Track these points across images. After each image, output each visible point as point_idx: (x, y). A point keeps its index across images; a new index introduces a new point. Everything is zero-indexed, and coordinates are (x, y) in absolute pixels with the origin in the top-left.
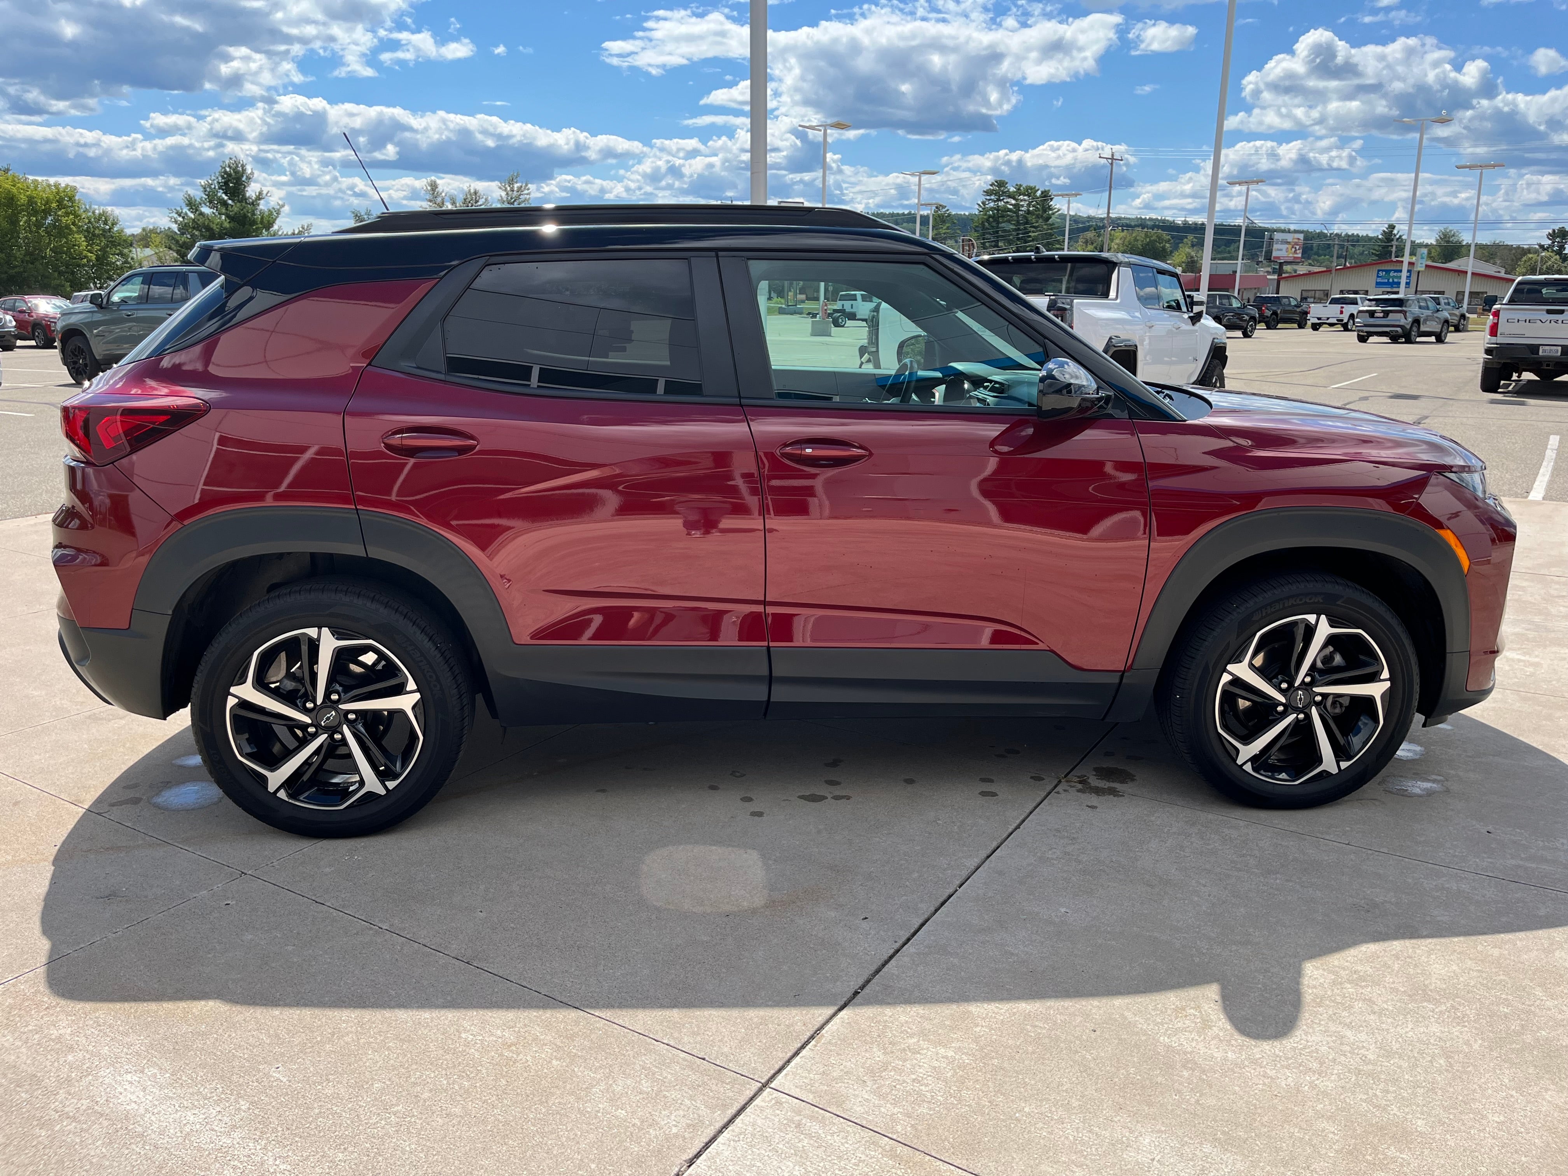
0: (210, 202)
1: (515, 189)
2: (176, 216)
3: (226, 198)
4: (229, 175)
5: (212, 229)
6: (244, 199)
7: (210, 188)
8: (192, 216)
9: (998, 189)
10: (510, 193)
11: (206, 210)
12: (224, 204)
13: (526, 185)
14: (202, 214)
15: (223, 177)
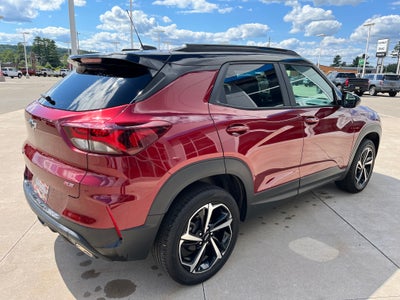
9: (38, 39)
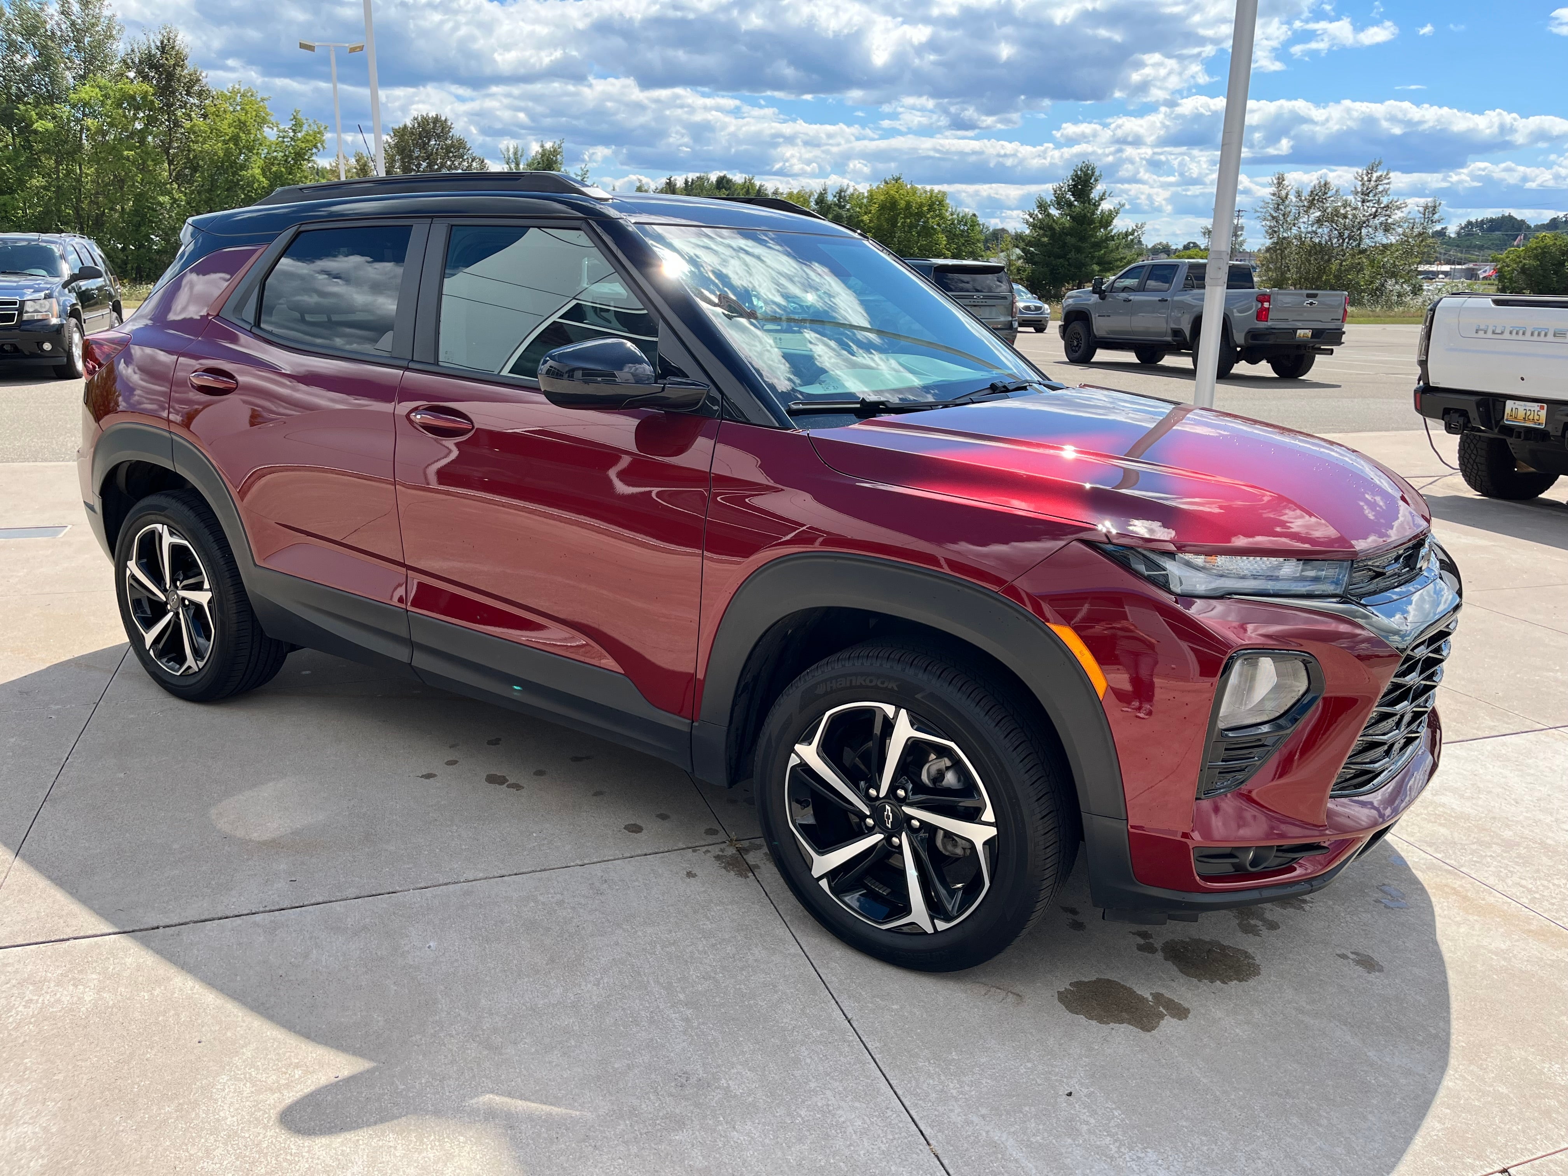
0: (1058, 204)
1: (1374, 179)
2: (1028, 217)
3: (1073, 199)
4: (1079, 178)
5: (1054, 229)
6: (1089, 201)
7: (1061, 190)
8: (1040, 216)
10: (1367, 183)
11: (1054, 212)
12: (1070, 204)
13: (1387, 174)
14: (1049, 215)
15: (1073, 180)
